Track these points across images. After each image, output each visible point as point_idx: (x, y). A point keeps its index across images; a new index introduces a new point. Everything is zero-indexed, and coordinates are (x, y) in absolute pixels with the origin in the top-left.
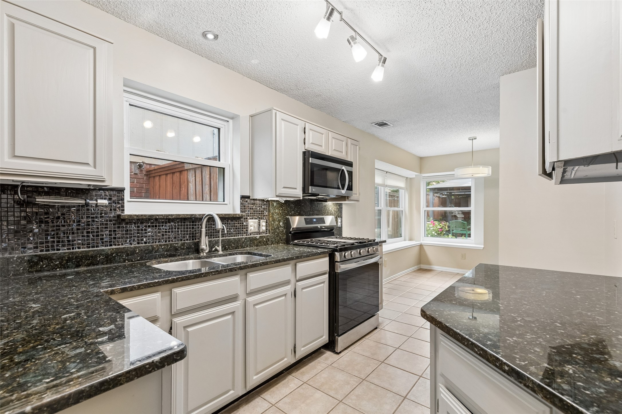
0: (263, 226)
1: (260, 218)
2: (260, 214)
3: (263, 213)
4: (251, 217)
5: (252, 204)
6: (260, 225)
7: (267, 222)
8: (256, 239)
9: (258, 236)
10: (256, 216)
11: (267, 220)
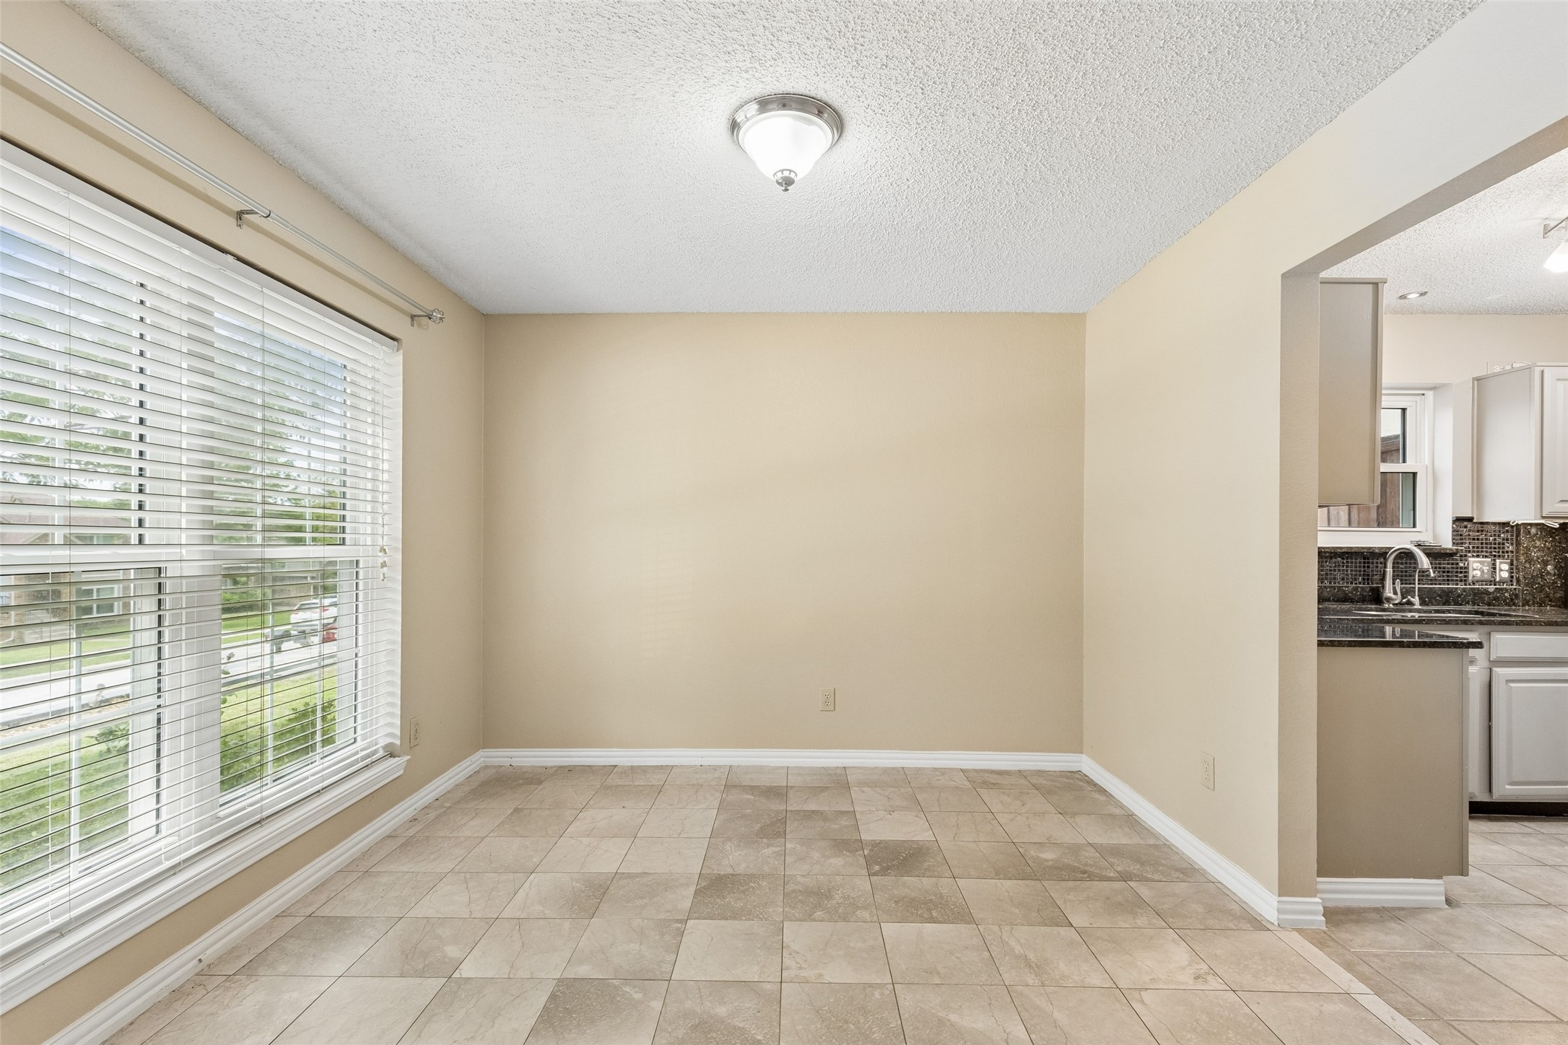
0: (1501, 570)
1: (1495, 556)
2: (1495, 548)
3: (1503, 548)
4: (1475, 554)
5: (1478, 531)
6: (1495, 568)
7: (1512, 564)
8: (1486, 592)
9: (1492, 588)
10: (1487, 552)
11: (1512, 561)
